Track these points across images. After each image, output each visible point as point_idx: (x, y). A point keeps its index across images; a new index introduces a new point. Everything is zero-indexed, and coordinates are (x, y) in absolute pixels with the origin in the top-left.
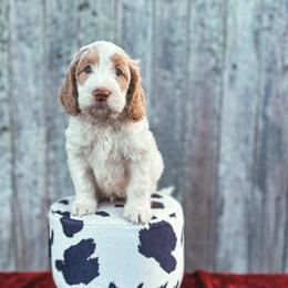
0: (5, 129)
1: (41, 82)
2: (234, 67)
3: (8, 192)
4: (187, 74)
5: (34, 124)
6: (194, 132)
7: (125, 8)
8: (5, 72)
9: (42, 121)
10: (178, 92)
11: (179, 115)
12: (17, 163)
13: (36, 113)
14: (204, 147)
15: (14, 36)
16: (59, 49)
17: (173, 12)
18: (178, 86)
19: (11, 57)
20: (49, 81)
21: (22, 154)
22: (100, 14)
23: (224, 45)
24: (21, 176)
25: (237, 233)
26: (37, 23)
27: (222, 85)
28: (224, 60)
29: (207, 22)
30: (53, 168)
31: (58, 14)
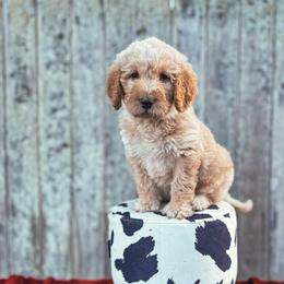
0: (65, 145)
1: (100, 101)
3: (67, 206)
4: (239, 93)
5: (93, 141)
6: (246, 147)
7: (180, 32)
8: (67, 92)
9: (101, 138)
10: (230, 110)
11: (231, 131)
12: (76, 177)
13: (95, 130)
14: (256, 162)
15: (76, 59)
17: (225, 36)
18: (230, 105)
19: (72, 78)
21: (81, 169)
23: (273, 66)
24: (79, 190)
26: (97, 47)
27: (272, 103)
28: (273, 80)
29: (257, 44)
30: (110, 182)
31: (117, 39)
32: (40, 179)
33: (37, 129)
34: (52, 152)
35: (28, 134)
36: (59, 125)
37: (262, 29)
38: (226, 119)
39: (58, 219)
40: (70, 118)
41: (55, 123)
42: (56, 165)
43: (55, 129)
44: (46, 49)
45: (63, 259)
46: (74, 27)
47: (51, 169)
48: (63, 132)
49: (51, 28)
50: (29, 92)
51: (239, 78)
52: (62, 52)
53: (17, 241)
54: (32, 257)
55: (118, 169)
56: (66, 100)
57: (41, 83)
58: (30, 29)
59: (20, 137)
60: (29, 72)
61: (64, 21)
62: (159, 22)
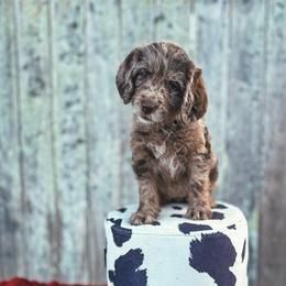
0: (80, 141)
3: (83, 204)
4: (264, 85)
5: (109, 137)
7: (201, 19)
8: (81, 85)
9: (117, 133)
10: (255, 104)
11: (255, 128)
12: (92, 174)
13: (111, 125)
15: (91, 49)
18: (255, 98)
19: (87, 70)
21: (97, 166)
22: (176, 26)
24: (95, 188)
26: (112, 37)
30: (126, 181)
31: (133, 27)
33: (52, 124)
34: (68, 149)
35: (43, 128)
36: (74, 119)
38: (250, 114)
40: (84, 112)
41: (69, 118)
42: (71, 162)
43: (69, 124)
44: (59, 39)
45: (79, 258)
46: (89, 15)
47: (67, 166)
48: (78, 127)
49: (65, 16)
50: (43, 85)
52: (77, 42)
53: (34, 238)
54: (48, 255)
56: (80, 93)
57: (55, 75)
58: (43, 19)
59: (35, 132)
60: (42, 64)
61: (78, 9)
62: (178, 8)
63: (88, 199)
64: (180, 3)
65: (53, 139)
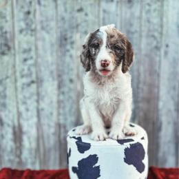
0: (33, 82)
1: (55, 54)
2: (167, 46)
3: (35, 120)
4: (140, 50)
5: (51, 79)
6: (144, 83)
7: (104, 11)
8: (33, 48)
9: (56, 77)
11: (136, 73)
12: (41, 102)
13: (52, 72)
14: (150, 92)
15: (39, 27)
16: (66, 35)
17: (132, 14)
19: (36, 40)
20: (60, 54)
21: (44, 97)
23: (161, 34)
24: (42, 109)
25: (169, 142)
26: (52, 20)
27: (160, 56)
28: (161, 42)
29: (152, 20)
30: (62, 105)
31: (64, 15)
32: (17, 103)
33: (15, 72)
34: (25, 86)
35: (9, 75)
36: (29, 69)
37: (155, 10)
39: (30, 127)
40: (36, 64)
41: (26, 68)
42: (27, 95)
43: (26, 72)
44: (19, 21)
45: (33, 152)
46: (37, 7)
47: (25, 97)
48: (31, 73)
49: (22, 7)
50: (9, 48)
51: (140, 40)
52: (30, 23)
53: (4, 141)
54: (14, 151)
55: (67, 96)
56: (33, 53)
57: (16, 43)
58: (9, 8)
59: (4, 77)
60: (8, 36)
61: (31, 3)
62: (91, 5)
63: (39, 116)
64: (92, 2)
65: (16, 81)
